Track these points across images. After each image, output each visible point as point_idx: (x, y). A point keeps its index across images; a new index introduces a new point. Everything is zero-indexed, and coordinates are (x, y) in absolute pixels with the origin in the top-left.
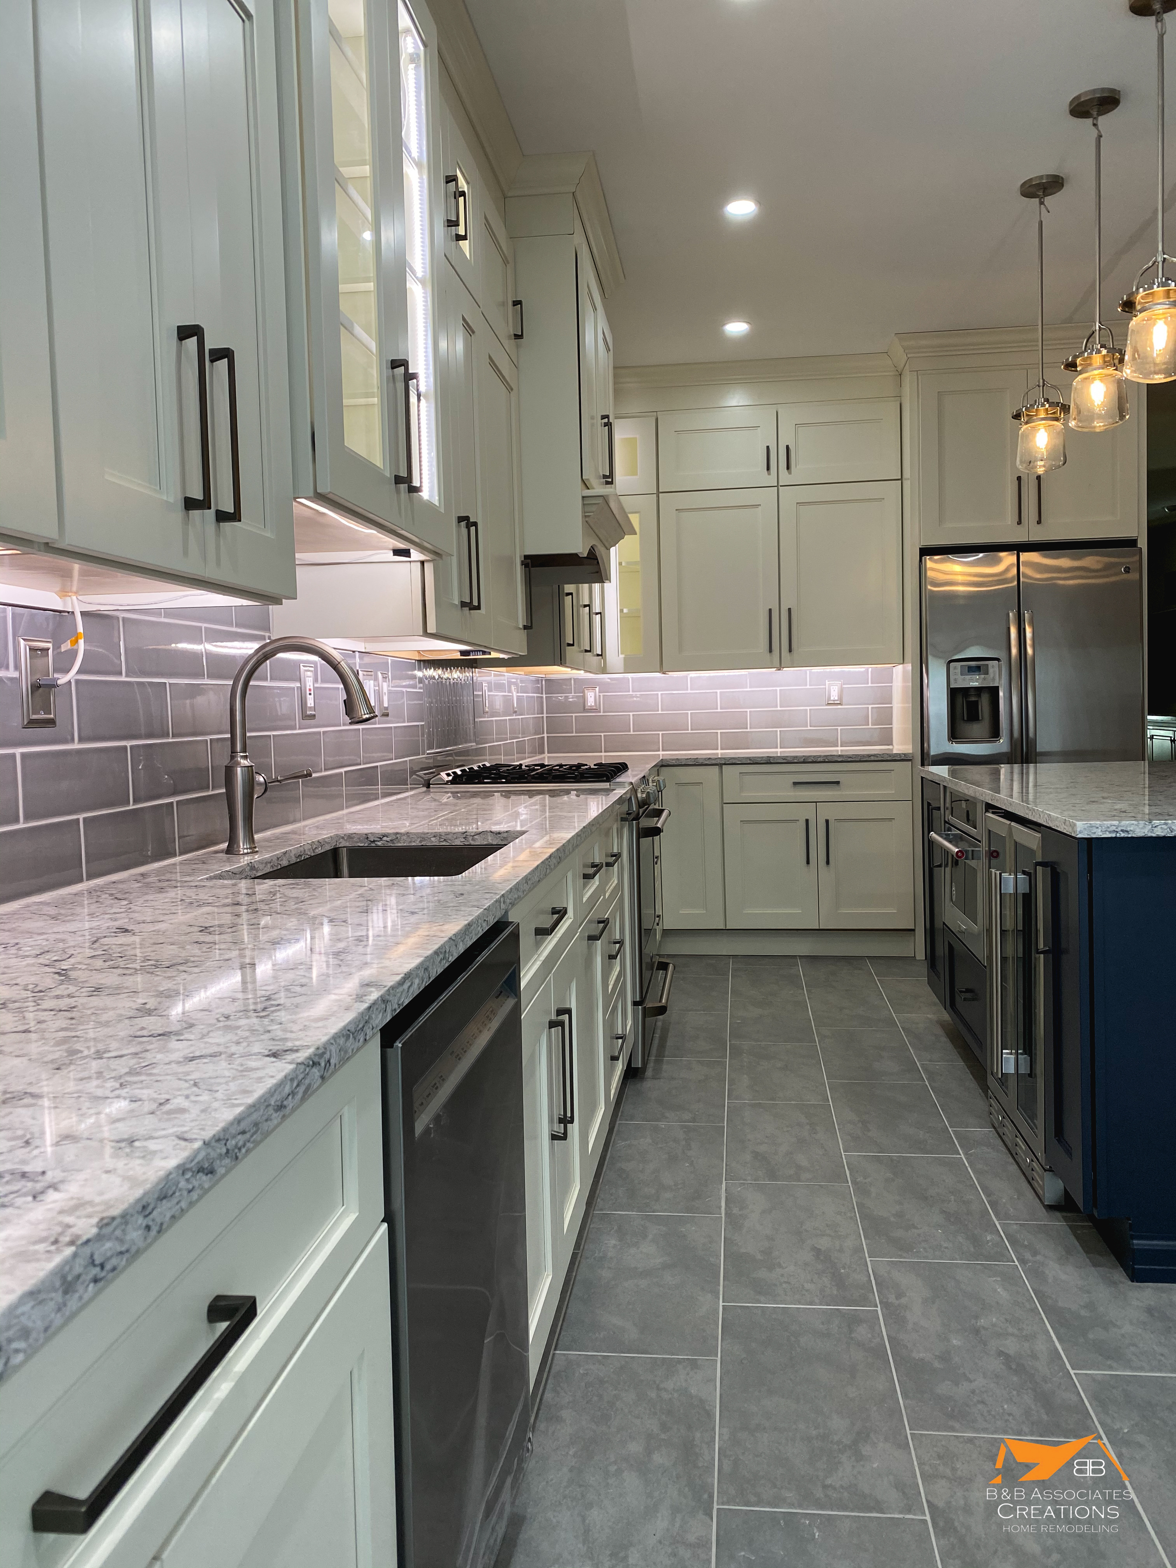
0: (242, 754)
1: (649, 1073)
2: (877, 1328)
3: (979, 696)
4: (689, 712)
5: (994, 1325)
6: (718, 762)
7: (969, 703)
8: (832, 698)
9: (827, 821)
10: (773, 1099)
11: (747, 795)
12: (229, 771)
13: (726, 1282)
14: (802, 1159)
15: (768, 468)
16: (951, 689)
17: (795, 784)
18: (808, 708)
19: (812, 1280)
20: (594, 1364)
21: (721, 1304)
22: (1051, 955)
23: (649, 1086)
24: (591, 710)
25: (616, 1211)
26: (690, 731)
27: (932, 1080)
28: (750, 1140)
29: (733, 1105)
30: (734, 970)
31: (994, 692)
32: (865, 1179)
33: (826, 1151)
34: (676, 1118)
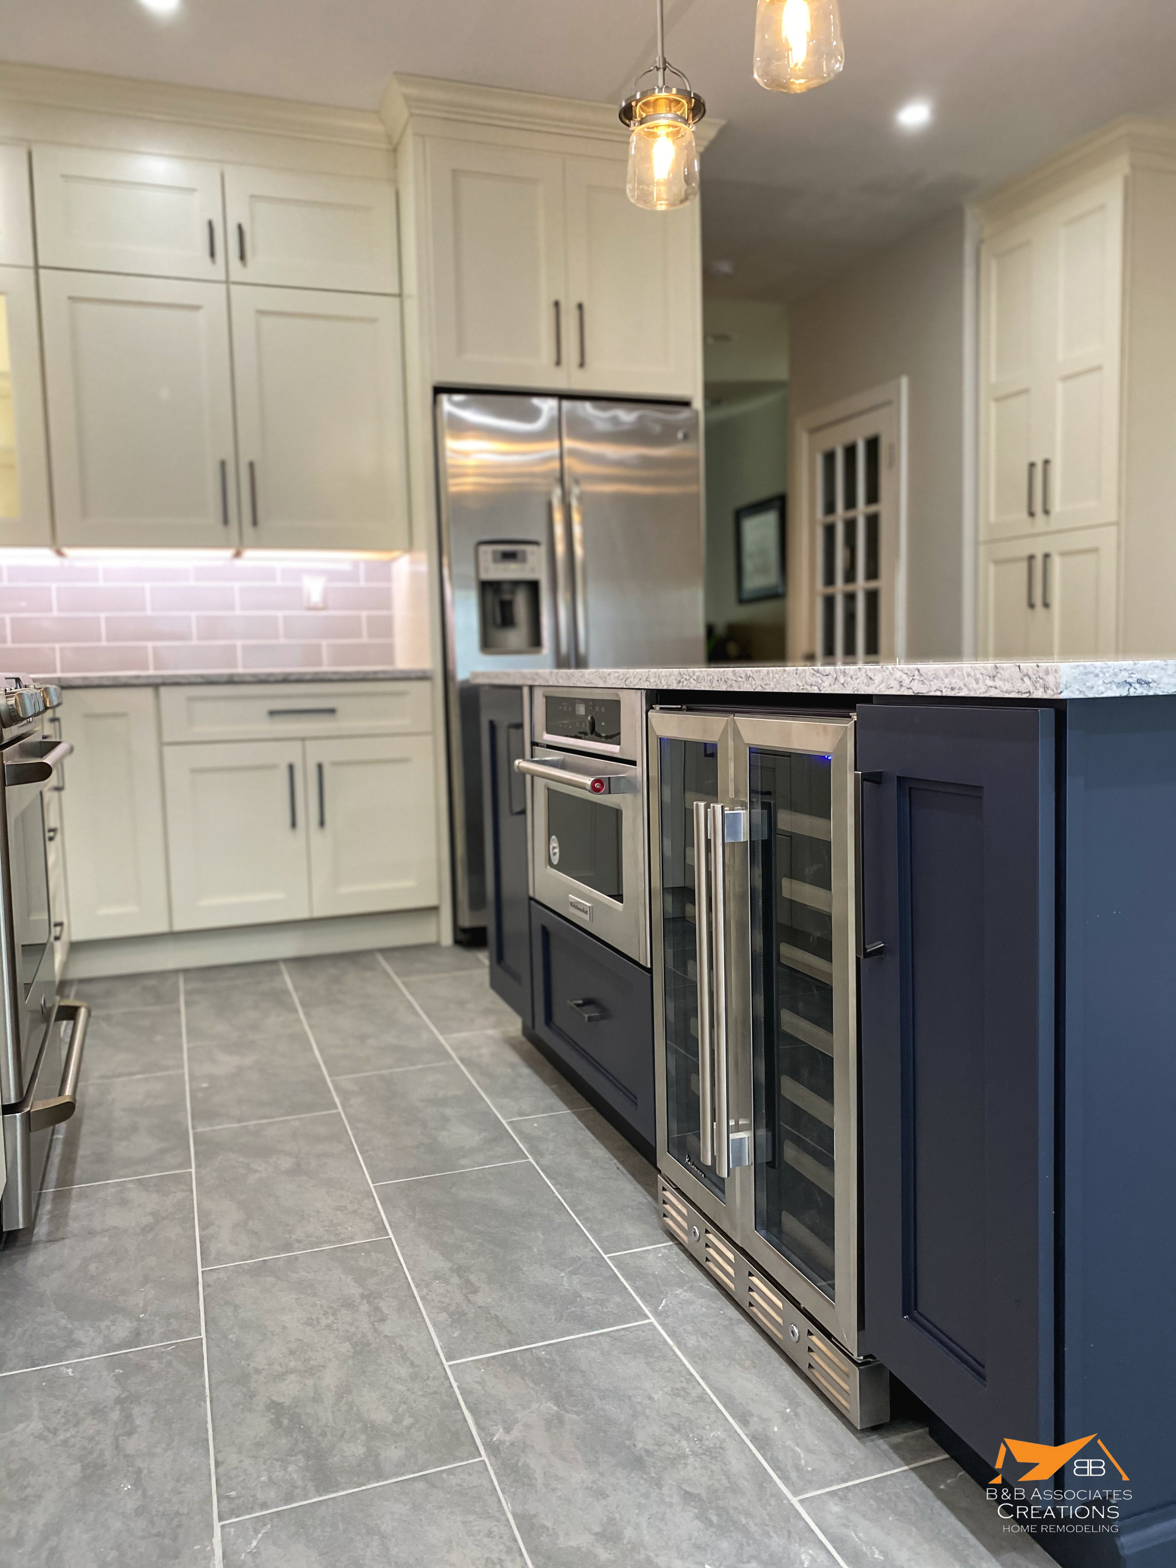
3: (513, 592)
4: (102, 615)
6: (155, 681)
7: (502, 601)
8: (312, 601)
9: (320, 767)
11: (200, 731)
14: (372, 1405)
15: (212, 254)
16: (482, 583)
17: (272, 713)
18: (280, 613)
27: (537, 1153)
28: (257, 1371)
29: (215, 1276)
30: (188, 993)
31: (533, 587)
32: (508, 1430)
33: (412, 1364)
34: (99, 1341)
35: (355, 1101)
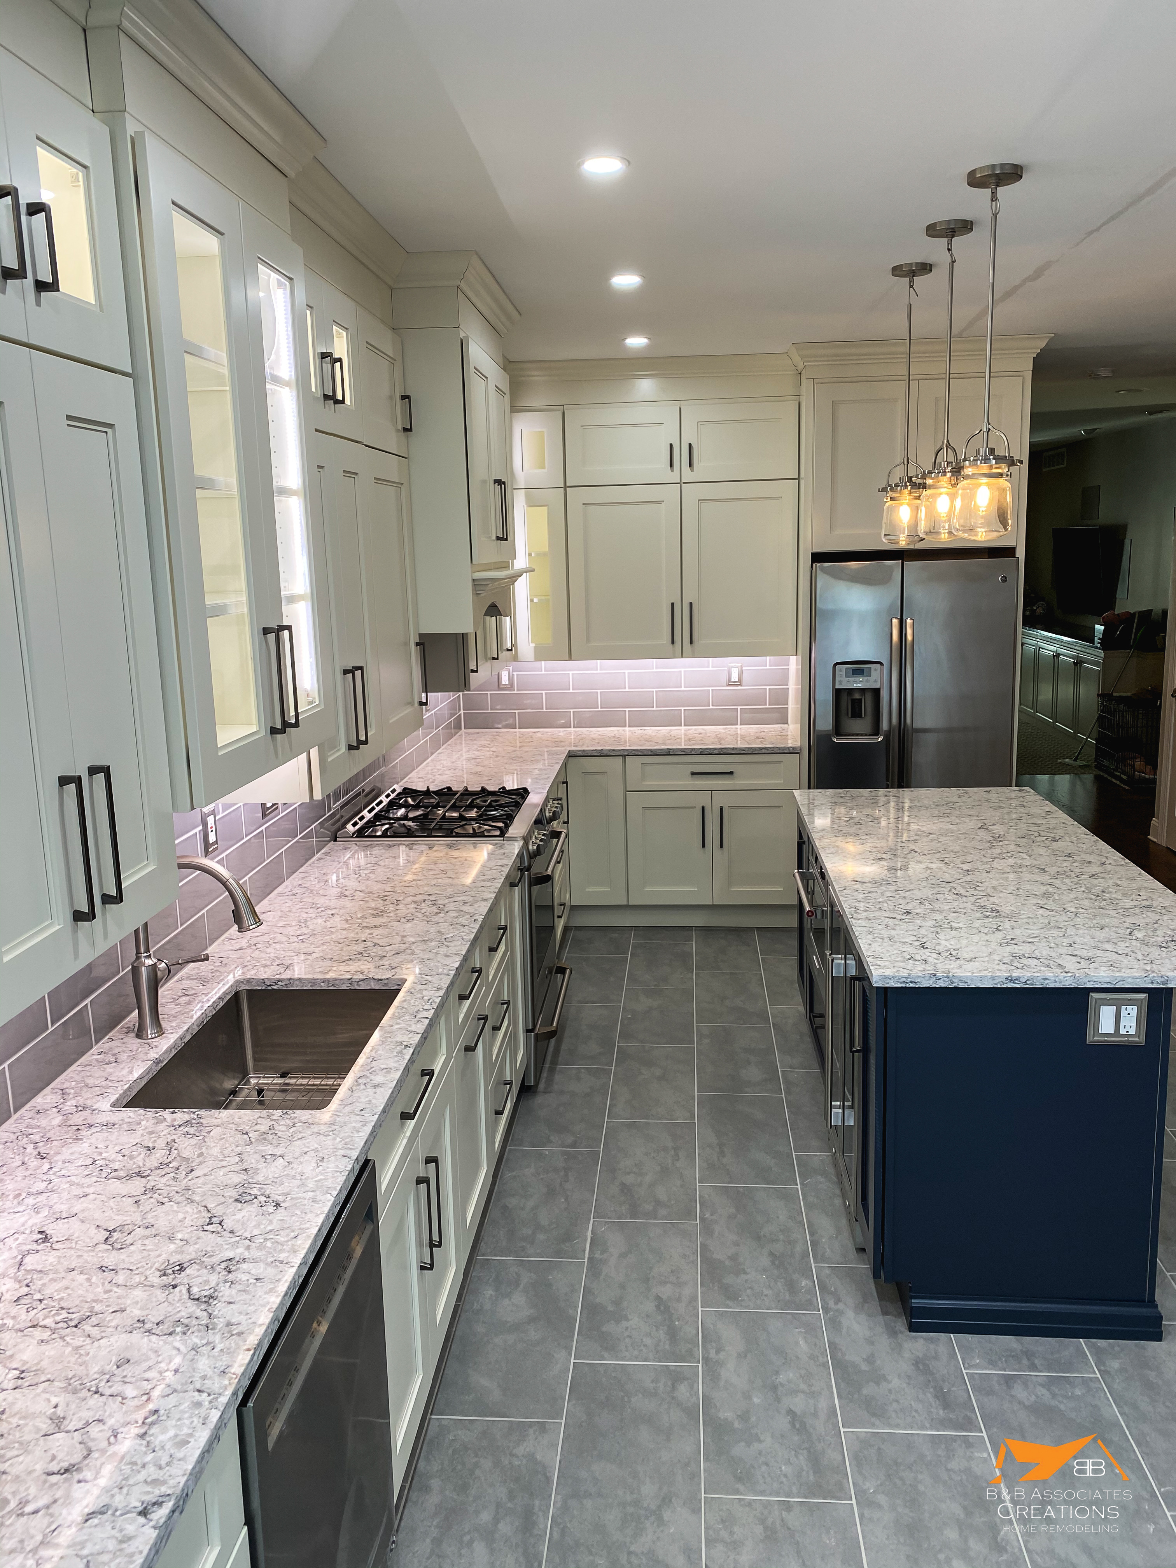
0: (146, 955)
1: (542, 1086)
2: (695, 1385)
3: (864, 694)
4: (599, 691)
5: (789, 1381)
6: (621, 753)
7: (853, 701)
8: (733, 680)
9: (721, 809)
10: (647, 1118)
11: (650, 783)
12: (135, 971)
13: (580, 1337)
14: (661, 1193)
15: (671, 465)
16: (837, 690)
17: (693, 773)
18: (710, 689)
19: (650, 1334)
20: (462, 1429)
21: (573, 1361)
22: (861, 1054)
23: (542, 1102)
24: (505, 688)
25: (496, 1256)
26: (599, 709)
27: (788, 1092)
28: (620, 1169)
29: (612, 1124)
30: (634, 947)
31: (876, 692)
32: (712, 1215)
33: (683, 1181)
34: (560, 1142)
35: (706, 1041)
